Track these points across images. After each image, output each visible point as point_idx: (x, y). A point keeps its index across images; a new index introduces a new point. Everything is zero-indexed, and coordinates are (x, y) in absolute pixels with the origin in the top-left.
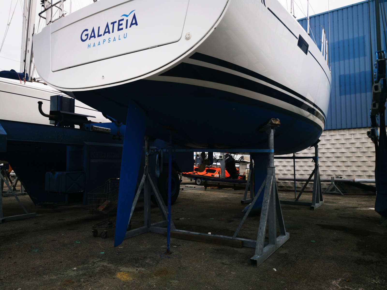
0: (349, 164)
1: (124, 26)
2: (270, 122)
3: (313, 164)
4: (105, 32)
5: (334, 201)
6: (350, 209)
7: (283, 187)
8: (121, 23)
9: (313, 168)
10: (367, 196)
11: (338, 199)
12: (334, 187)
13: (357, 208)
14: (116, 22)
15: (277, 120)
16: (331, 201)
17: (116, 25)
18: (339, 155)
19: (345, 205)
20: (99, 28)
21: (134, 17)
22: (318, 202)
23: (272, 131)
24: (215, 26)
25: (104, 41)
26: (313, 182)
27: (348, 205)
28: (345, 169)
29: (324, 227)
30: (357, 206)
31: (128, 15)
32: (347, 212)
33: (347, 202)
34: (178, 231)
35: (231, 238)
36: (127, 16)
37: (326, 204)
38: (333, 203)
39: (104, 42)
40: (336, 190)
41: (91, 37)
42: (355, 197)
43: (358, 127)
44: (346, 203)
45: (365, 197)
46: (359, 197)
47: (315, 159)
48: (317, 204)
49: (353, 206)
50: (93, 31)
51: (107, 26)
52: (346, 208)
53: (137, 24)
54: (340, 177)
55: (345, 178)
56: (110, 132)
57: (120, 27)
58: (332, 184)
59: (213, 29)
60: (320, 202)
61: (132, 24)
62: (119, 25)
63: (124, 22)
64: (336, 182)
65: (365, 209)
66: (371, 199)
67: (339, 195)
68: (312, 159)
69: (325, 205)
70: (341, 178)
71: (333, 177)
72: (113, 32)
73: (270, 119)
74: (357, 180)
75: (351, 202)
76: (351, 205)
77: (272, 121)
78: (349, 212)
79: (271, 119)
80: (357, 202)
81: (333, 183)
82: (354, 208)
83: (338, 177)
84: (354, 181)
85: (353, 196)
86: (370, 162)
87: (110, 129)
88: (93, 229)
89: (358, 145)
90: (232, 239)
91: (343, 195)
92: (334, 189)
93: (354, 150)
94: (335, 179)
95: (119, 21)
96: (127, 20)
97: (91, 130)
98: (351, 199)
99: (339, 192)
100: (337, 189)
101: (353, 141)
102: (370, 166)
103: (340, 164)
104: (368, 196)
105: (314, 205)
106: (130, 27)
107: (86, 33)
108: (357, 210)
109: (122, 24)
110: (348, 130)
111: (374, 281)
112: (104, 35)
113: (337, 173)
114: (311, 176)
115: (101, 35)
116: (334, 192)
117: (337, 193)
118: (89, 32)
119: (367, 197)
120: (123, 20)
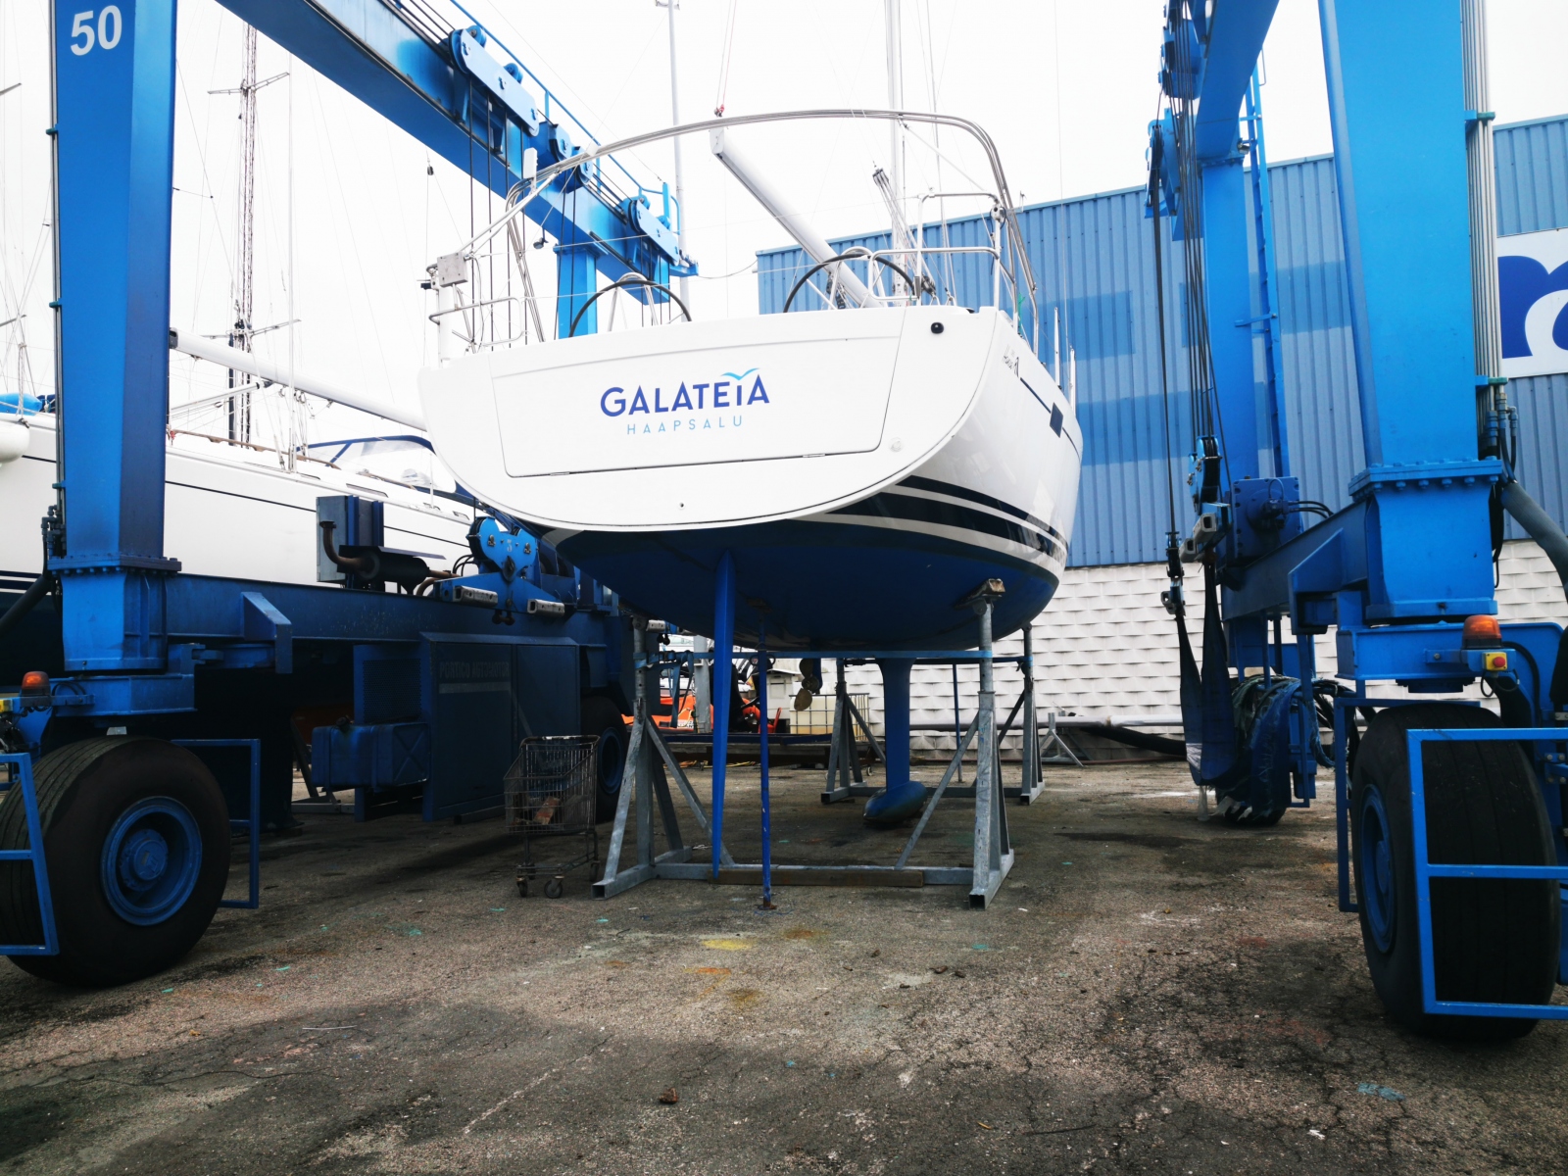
0: (1093, 671)
1: (732, 397)
2: (984, 588)
3: (1021, 676)
4: (677, 405)
5: (1068, 781)
6: (1115, 797)
7: (928, 751)
8: (721, 389)
9: (1020, 688)
10: (1145, 766)
11: (1073, 777)
12: (1055, 741)
13: (1132, 794)
14: (707, 386)
15: (999, 582)
16: (1058, 781)
17: (709, 394)
18: (1065, 646)
19: (1099, 789)
20: (658, 391)
21: (758, 383)
22: (1035, 786)
23: (989, 606)
24: (953, 433)
25: (677, 423)
26: (1020, 732)
27: (1107, 789)
28: (1081, 686)
29: (1074, 837)
30: (1128, 789)
31: (740, 375)
32: (1111, 805)
33: (1100, 781)
34: (746, 868)
35: (893, 868)
36: (739, 378)
37: (1051, 789)
38: (1066, 785)
39: (675, 426)
40: (1059, 751)
41: (634, 409)
42: (1116, 770)
43: (1116, 562)
44: (1099, 784)
45: (1140, 768)
46: (1126, 769)
47: (1024, 664)
48: (1033, 790)
49: (1121, 791)
50: (640, 394)
51: (683, 390)
52: (1106, 796)
53: (767, 401)
54: (1068, 711)
55: (1084, 716)
56: (496, 601)
57: (721, 400)
58: (1050, 733)
59: (949, 438)
60: (1039, 784)
61: (752, 398)
62: (717, 394)
63: (732, 391)
64: (1060, 727)
65: (1153, 796)
66: (1158, 773)
67: (1070, 765)
68: (1016, 664)
69: (1049, 792)
70: (1072, 714)
71: (1053, 714)
72: (701, 406)
73: (984, 581)
74: (1117, 718)
75: (1111, 781)
76: (1114, 789)
77: (989, 586)
78: (1116, 804)
79: (987, 579)
80: (1127, 782)
81: (1054, 731)
82: (1124, 794)
83: (1063, 714)
84: (1109, 722)
85: (1107, 766)
86: (1149, 665)
87: (495, 593)
88: (519, 877)
89: (1116, 615)
90: (895, 870)
91: (1080, 767)
92: (1053, 748)
93: (1105, 629)
94: (1059, 719)
95: (717, 386)
96: (739, 389)
97: (455, 599)
98: (1105, 773)
99: (1067, 755)
100: (1062, 749)
101: (1103, 603)
102: (1150, 677)
103: (1067, 673)
104: (1148, 766)
105: (1029, 792)
106: (750, 402)
107: (616, 396)
108: (1135, 799)
109: (725, 394)
110: (1089, 571)
111: (1213, 908)
112: (674, 409)
113: (1062, 702)
114: (1015, 711)
115: (666, 410)
116: (1056, 758)
117: (1064, 759)
118: (629, 397)
119: (1147, 768)
120: (727, 384)
